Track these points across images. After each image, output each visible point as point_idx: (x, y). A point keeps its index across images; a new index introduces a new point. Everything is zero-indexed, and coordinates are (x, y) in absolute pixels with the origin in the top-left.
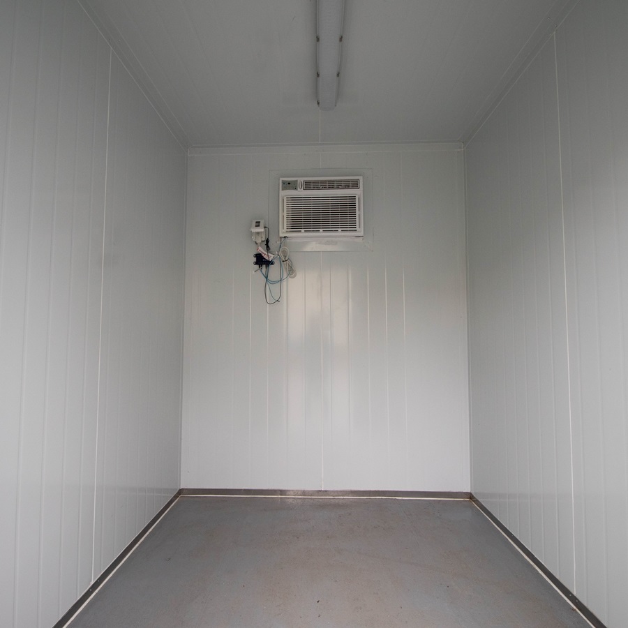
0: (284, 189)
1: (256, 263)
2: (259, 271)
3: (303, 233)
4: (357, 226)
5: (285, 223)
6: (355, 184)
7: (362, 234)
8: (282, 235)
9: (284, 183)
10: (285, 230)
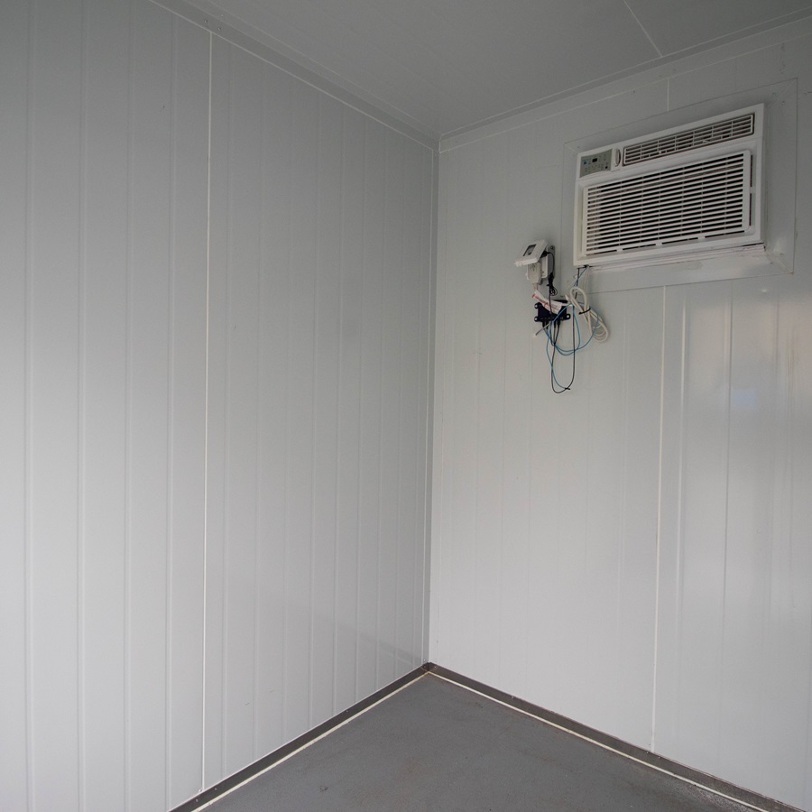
0: (584, 172)
1: (539, 319)
2: (543, 333)
3: (620, 255)
4: (745, 223)
5: (585, 239)
6: (743, 126)
7: (756, 238)
8: (578, 263)
9: (584, 162)
10: (585, 252)
